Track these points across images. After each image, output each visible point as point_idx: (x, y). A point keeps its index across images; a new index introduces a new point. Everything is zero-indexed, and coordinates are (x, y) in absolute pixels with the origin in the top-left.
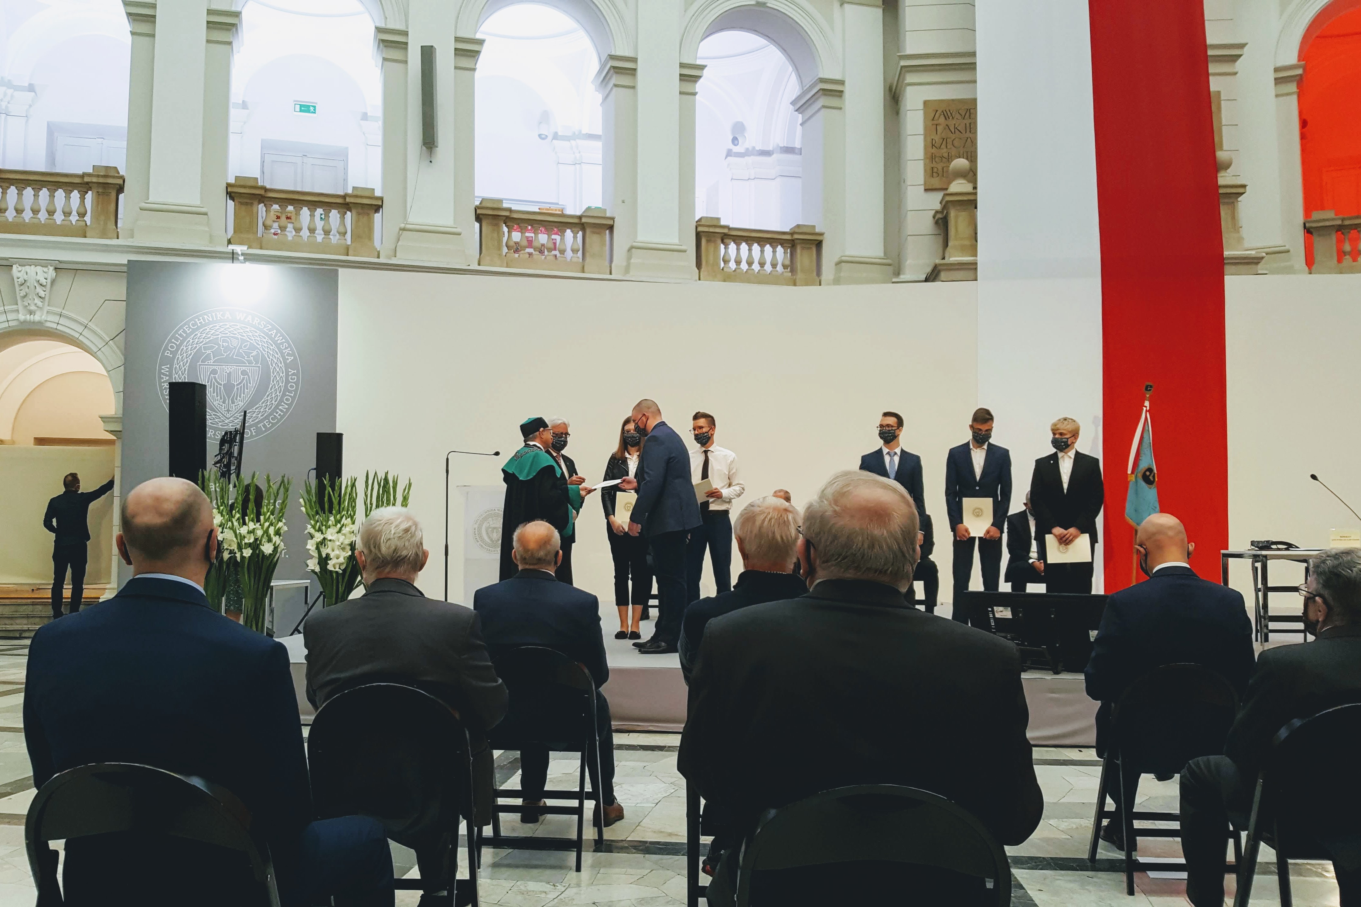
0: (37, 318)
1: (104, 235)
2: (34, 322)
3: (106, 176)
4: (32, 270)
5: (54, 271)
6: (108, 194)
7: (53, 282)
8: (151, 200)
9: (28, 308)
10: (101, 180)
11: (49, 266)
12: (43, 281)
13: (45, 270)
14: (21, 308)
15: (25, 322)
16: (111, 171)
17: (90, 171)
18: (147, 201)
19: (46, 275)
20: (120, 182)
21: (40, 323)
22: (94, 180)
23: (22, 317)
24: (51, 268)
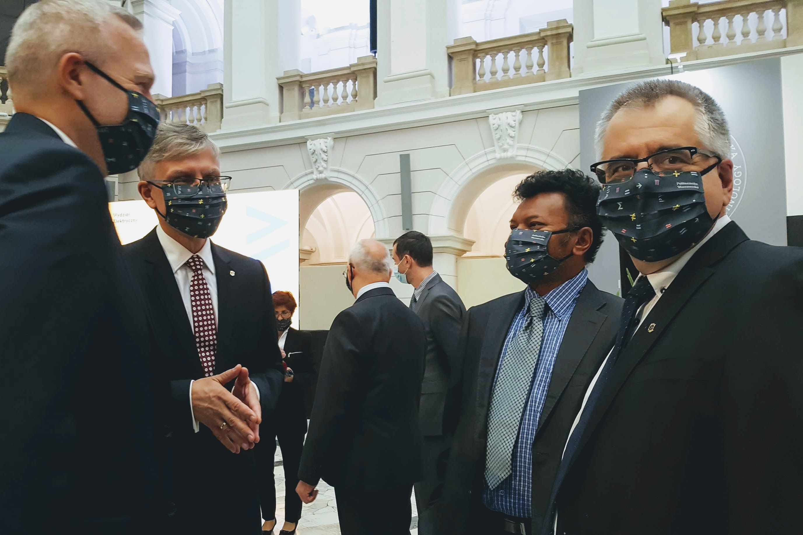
0: (509, 154)
1: (559, 76)
2: (507, 158)
3: (557, 28)
4: (503, 116)
5: (521, 114)
6: (560, 43)
7: (521, 123)
8: (596, 38)
9: (503, 147)
10: (554, 32)
11: (517, 111)
12: (513, 123)
13: (514, 114)
14: (496, 148)
15: (500, 159)
16: (561, 24)
17: (545, 26)
18: (593, 40)
19: (514, 118)
20: (570, 30)
21: (512, 158)
22: (549, 33)
23: (498, 155)
24: (518, 112)
